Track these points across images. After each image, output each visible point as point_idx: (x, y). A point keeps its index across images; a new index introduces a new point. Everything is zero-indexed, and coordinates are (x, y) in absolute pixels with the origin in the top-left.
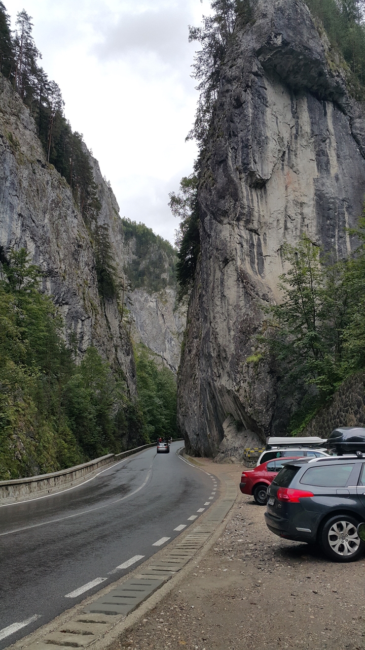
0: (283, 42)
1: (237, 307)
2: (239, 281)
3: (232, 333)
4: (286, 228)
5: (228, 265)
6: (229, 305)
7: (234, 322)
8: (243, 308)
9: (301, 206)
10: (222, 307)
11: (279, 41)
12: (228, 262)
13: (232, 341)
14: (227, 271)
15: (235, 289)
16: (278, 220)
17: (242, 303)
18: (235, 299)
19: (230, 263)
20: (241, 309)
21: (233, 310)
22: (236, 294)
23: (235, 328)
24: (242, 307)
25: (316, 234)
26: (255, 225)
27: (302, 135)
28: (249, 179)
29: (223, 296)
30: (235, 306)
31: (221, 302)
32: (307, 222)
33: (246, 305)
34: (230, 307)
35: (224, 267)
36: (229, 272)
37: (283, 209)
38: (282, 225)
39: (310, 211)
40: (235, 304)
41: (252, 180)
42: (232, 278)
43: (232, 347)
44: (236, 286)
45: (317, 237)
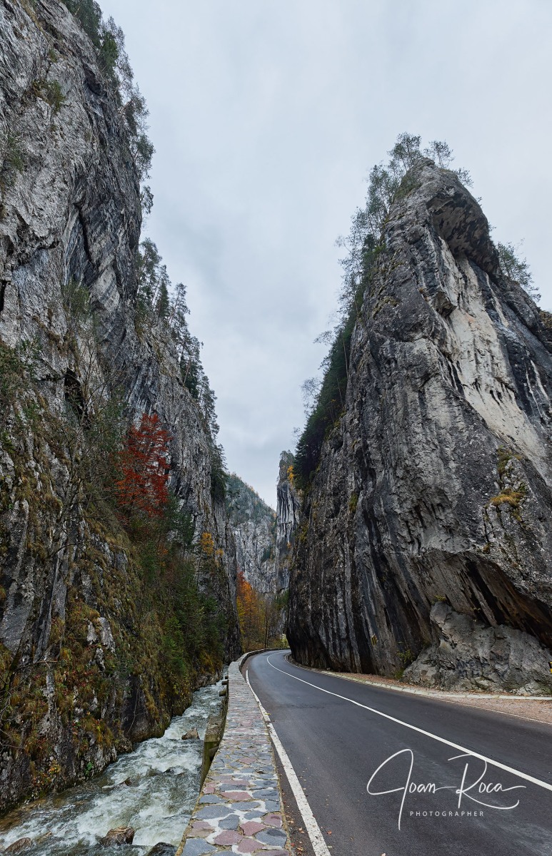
0: (455, 193)
1: (454, 429)
2: (451, 398)
3: (452, 465)
4: (478, 363)
5: (430, 382)
6: (440, 428)
7: (452, 449)
8: (464, 431)
9: (488, 344)
10: (426, 435)
11: (452, 192)
12: (430, 378)
13: (454, 476)
14: (428, 389)
15: (446, 408)
16: (469, 352)
17: (461, 425)
18: (449, 421)
19: (432, 379)
20: (461, 432)
21: (448, 434)
22: (448, 414)
23: (456, 457)
24: (463, 429)
25: (507, 376)
26: (449, 350)
27: (471, 287)
28: (437, 302)
29: (426, 420)
30: (451, 429)
31: (424, 429)
32: (496, 361)
33: (468, 427)
34: (443, 431)
35: (423, 386)
36: (431, 389)
37: (471, 342)
38: (473, 357)
39: (496, 350)
40: (450, 426)
41: (439, 303)
42: (438, 397)
43: (457, 485)
44: (446, 406)
45: (509, 378)
